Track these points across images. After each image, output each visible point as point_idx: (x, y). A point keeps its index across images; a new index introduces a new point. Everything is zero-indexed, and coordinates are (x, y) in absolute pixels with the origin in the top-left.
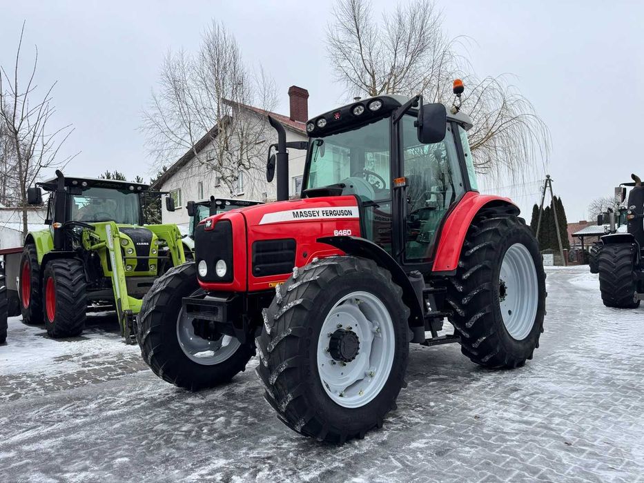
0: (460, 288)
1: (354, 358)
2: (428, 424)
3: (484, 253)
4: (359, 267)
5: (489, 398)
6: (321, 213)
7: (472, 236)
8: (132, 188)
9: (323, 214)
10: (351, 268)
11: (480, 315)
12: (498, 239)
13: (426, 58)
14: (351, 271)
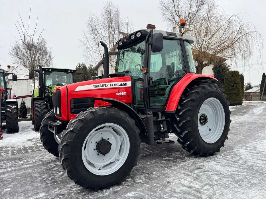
0: (178, 119)
1: (108, 153)
2: (144, 184)
3: (190, 103)
4: (108, 112)
5: (182, 172)
6: (109, 85)
7: (186, 94)
8: (69, 71)
9: (111, 85)
10: (104, 113)
11: (186, 132)
12: (198, 96)
13: (205, 7)
14: (103, 114)
